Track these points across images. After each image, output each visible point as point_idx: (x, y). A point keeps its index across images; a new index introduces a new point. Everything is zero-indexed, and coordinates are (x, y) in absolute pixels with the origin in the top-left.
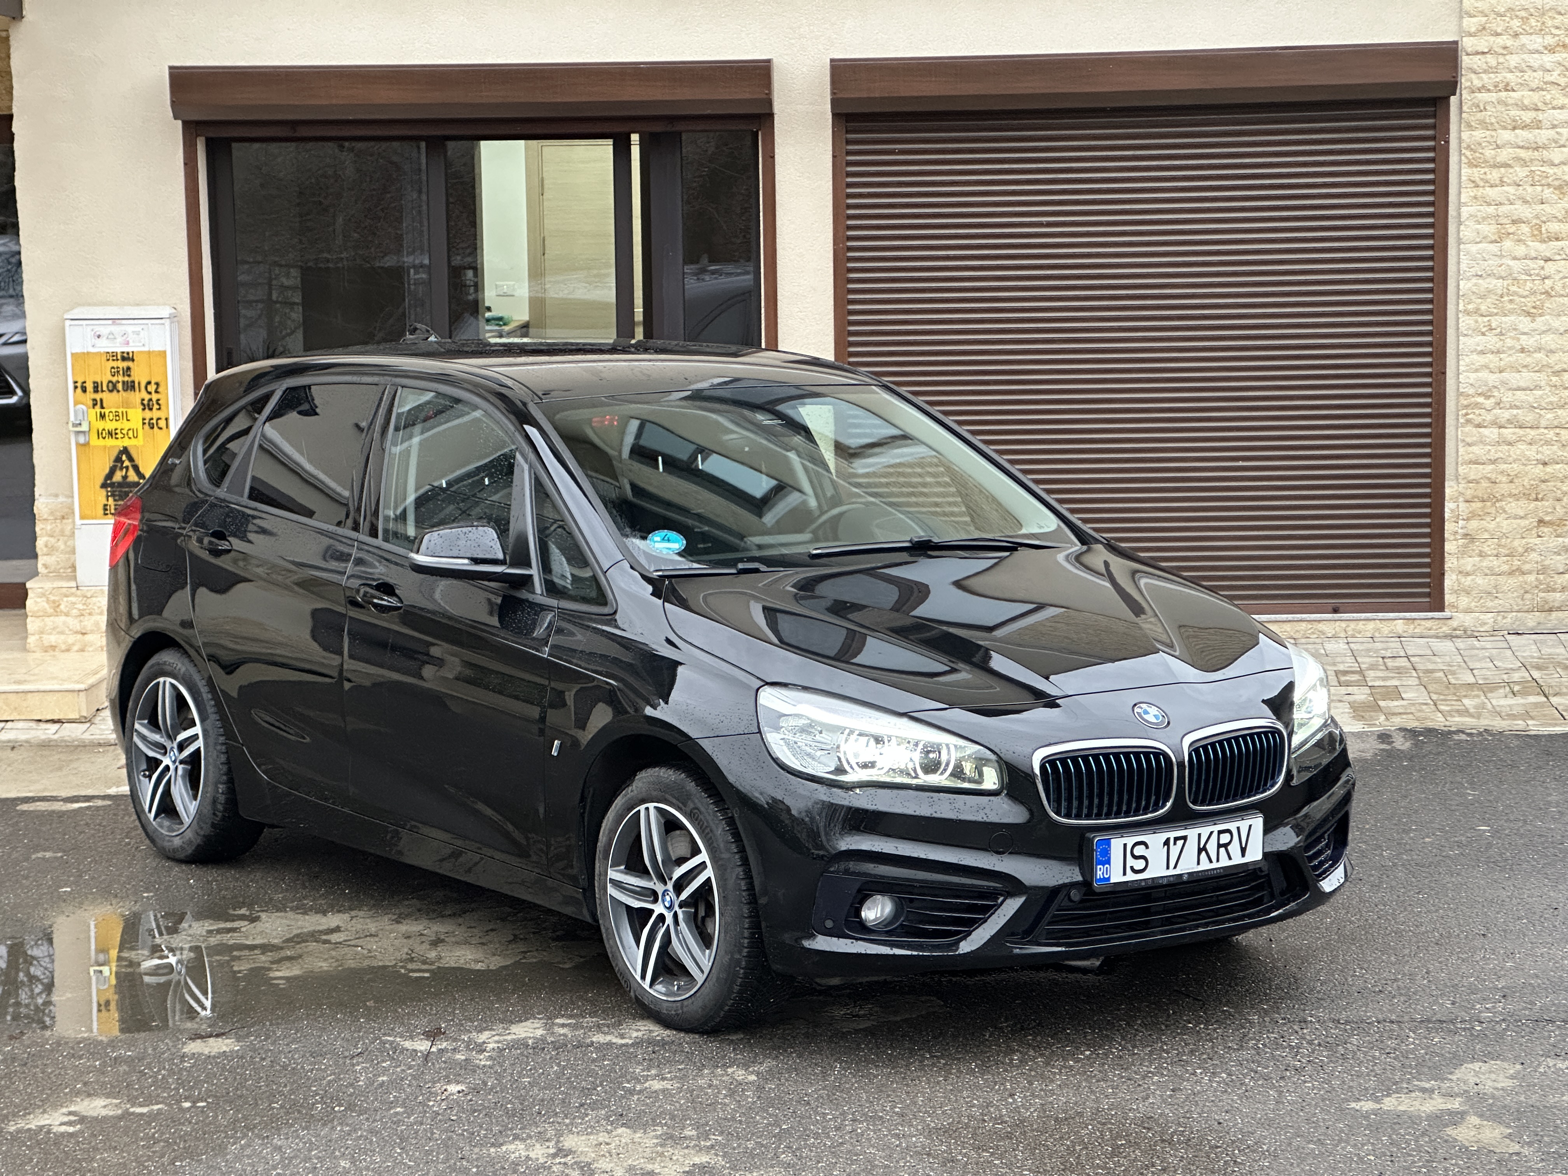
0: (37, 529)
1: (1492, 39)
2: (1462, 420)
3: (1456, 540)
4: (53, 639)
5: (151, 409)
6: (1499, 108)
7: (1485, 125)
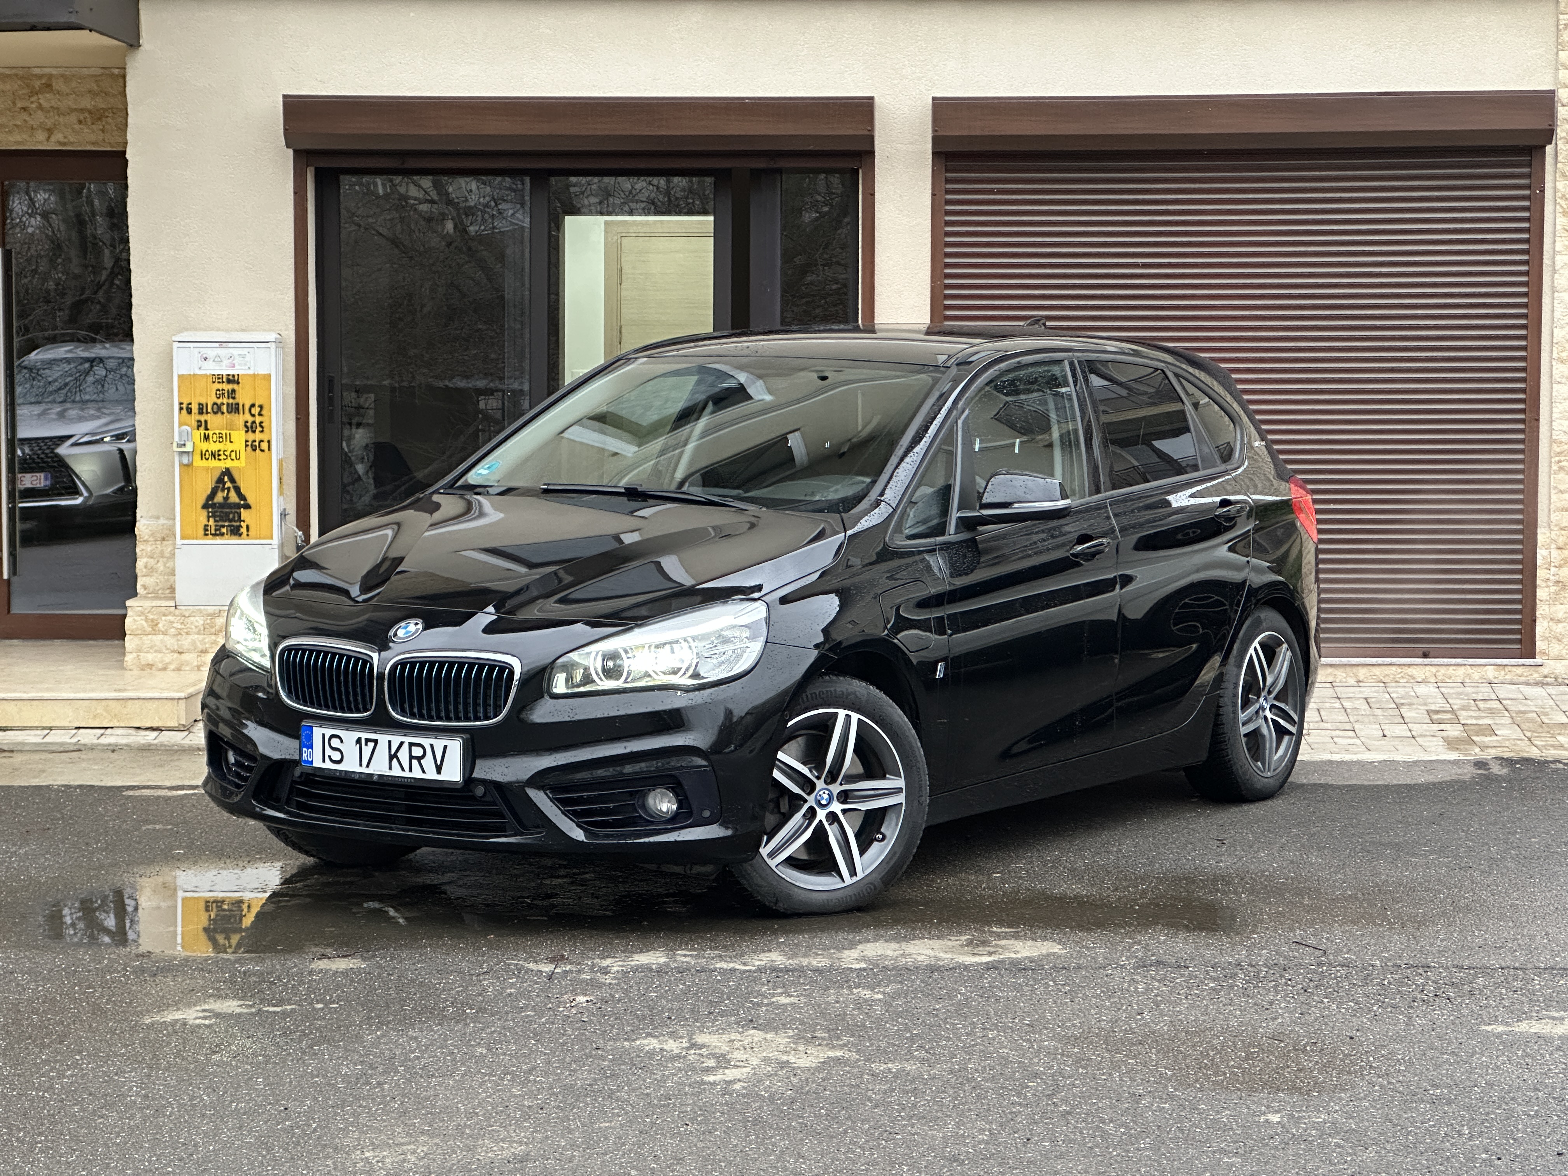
0: (138, 550)
2: (1555, 467)
3: (1548, 587)
4: (150, 657)
5: (254, 432)
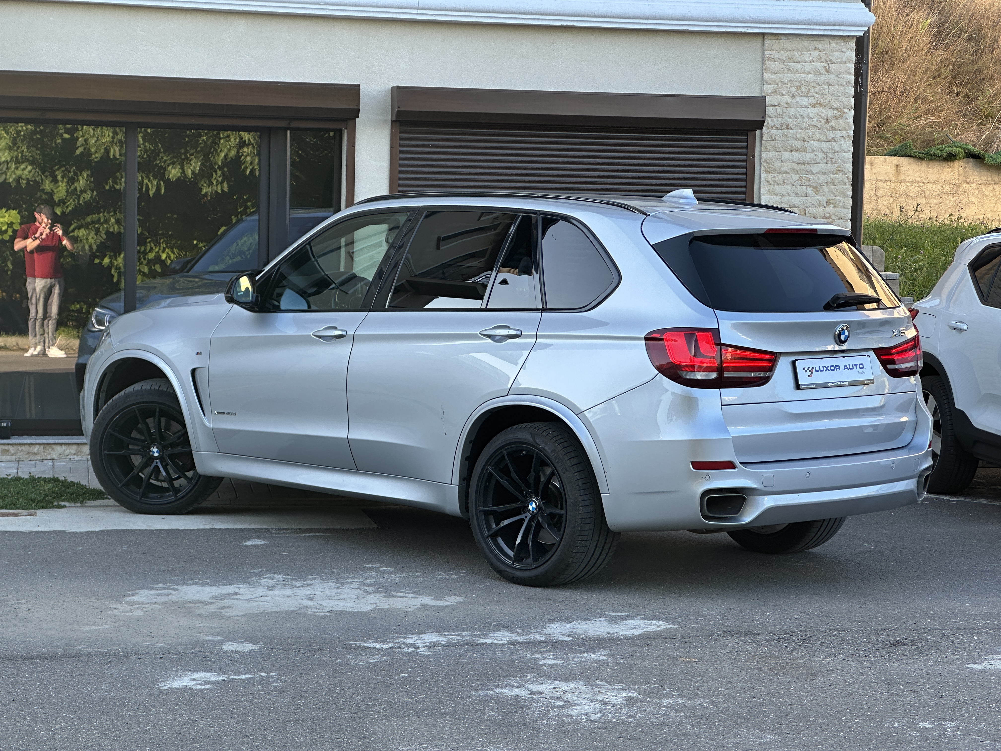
1: (780, 97)
6: (783, 138)
7: (774, 148)
